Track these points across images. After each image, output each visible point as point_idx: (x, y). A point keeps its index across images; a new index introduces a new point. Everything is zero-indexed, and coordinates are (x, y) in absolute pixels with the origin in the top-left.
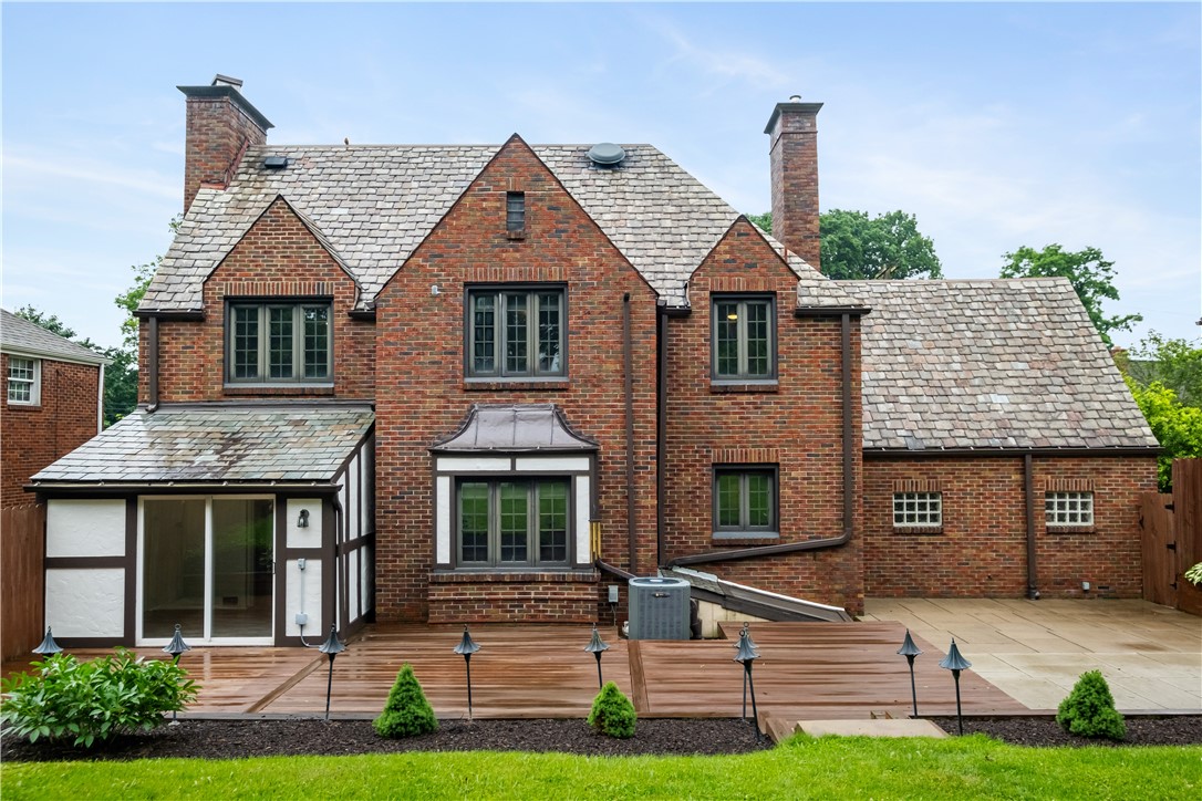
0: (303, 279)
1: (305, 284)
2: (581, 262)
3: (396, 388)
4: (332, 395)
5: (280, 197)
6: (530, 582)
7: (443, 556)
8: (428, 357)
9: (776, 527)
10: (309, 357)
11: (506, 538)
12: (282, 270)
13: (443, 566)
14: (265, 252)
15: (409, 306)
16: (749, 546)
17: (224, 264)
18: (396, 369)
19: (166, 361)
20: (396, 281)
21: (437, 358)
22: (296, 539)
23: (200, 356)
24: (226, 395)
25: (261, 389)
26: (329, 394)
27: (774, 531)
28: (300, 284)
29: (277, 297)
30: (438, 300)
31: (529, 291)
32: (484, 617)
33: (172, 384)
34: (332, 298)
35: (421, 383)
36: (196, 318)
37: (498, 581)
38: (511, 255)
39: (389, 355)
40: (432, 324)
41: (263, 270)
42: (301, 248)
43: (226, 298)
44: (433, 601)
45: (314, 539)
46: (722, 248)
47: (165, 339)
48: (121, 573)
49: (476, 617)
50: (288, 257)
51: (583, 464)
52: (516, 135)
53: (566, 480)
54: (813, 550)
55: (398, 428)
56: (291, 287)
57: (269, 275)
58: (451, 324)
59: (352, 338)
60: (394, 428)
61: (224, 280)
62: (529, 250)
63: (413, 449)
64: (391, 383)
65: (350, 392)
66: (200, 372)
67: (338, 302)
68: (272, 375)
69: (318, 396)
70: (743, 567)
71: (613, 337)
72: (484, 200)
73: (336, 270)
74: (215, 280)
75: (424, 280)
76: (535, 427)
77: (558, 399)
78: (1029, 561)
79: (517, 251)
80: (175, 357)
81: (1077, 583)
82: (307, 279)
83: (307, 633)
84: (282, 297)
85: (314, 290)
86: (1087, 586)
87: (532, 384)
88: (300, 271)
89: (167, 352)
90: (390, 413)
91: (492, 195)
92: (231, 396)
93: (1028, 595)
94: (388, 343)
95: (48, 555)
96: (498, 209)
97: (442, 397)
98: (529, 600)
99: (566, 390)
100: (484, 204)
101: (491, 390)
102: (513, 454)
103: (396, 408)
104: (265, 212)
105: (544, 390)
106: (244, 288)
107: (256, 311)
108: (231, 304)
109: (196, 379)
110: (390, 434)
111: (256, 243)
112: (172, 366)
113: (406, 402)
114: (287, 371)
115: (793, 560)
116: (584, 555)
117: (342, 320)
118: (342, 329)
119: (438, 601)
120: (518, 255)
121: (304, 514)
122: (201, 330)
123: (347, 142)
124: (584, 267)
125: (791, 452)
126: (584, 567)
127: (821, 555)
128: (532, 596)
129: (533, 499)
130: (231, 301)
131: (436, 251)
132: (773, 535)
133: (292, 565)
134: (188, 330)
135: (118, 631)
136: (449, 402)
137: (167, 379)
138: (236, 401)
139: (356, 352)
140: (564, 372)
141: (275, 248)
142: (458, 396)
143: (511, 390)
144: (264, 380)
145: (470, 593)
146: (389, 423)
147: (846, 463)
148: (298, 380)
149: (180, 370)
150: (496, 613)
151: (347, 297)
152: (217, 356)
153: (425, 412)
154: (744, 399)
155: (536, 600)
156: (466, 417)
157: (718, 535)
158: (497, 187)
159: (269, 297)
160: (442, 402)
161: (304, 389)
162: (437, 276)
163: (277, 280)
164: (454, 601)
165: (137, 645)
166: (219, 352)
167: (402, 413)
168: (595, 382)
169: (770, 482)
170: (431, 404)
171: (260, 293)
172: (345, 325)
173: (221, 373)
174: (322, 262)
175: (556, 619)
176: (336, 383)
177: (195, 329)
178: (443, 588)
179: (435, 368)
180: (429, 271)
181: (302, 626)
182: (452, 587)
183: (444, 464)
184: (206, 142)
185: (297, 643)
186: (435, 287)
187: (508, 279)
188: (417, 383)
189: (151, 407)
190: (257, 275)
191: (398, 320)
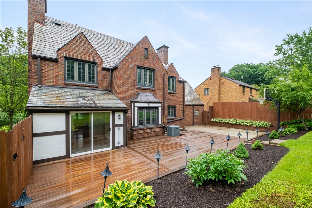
0: (89, 57)
1: (90, 58)
2: (157, 66)
3: (123, 87)
4: (97, 87)
5: (82, 33)
6: (152, 128)
7: (136, 125)
8: (129, 81)
9: (175, 116)
10: (90, 77)
11: (147, 120)
12: (83, 53)
13: (136, 127)
14: (78, 47)
15: (125, 68)
16: (172, 120)
17: (64, 47)
18: (123, 82)
19: (43, 72)
20: (122, 62)
21: (131, 81)
22: (117, 122)
23: (56, 72)
24: (66, 85)
25: (77, 84)
26: (96, 87)
27: (175, 117)
28: (88, 58)
29: (81, 60)
30: (131, 68)
31: (148, 69)
32: (144, 136)
33: (46, 79)
34: (97, 63)
35: (128, 86)
36: (55, 61)
37: (147, 129)
38: (145, 61)
39: (121, 79)
40: (131, 73)
41: (77, 52)
42: (88, 48)
43: (65, 57)
44: (134, 134)
45: (121, 122)
46: (170, 68)
47: (43, 65)
48: (64, 136)
49: (143, 137)
50: (85, 50)
51: (159, 105)
52: (146, 36)
53: (157, 108)
54: (179, 120)
55: (123, 96)
56: (86, 58)
57: (79, 53)
58: (134, 74)
59: (102, 74)
60: (122, 96)
61: (64, 51)
62: (149, 61)
63: (126, 101)
64: (121, 86)
65: (102, 87)
66: (57, 77)
67: (99, 64)
68: (79, 81)
69: (93, 87)
70: (171, 123)
71: (162, 81)
72: (140, 48)
73: (98, 56)
74: (61, 51)
75: (129, 63)
76: (150, 97)
77: (153, 92)
78: (193, 120)
79: (146, 61)
80: (47, 71)
81: (197, 123)
82: (90, 57)
83: (120, 145)
84: (83, 60)
85: (92, 60)
86: (198, 123)
87: (149, 89)
88: (88, 54)
89: (44, 70)
90: (121, 92)
91: (142, 47)
92: (67, 85)
93: (193, 125)
94: (121, 76)
95: (33, 133)
96: (143, 51)
97: (132, 90)
98: (152, 132)
99: (154, 90)
100: (140, 49)
101: (142, 89)
102: (149, 103)
103: (123, 91)
104: (78, 35)
105: (151, 90)
106: (71, 55)
107: (74, 62)
108: (66, 59)
109: (55, 79)
110: (121, 97)
111: (75, 43)
112: (46, 74)
113: (125, 90)
114: (83, 80)
115: (177, 122)
116: (160, 123)
117: (99, 69)
118: (100, 71)
119: (136, 134)
120: (147, 62)
121: (120, 116)
122: (57, 65)
123: (76, 25)
124: (157, 67)
125: (177, 104)
126: (160, 125)
127: (180, 120)
128: (152, 131)
129: (151, 111)
130: (66, 58)
131: (131, 57)
132: (175, 118)
133: (116, 129)
134: (52, 64)
135: (64, 154)
136: (134, 91)
137: (44, 78)
138: (69, 86)
139: (103, 77)
140: (154, 87)
141: (81, 46)
142: (135, 90)
143: (145, 90)
144: (76, 81)
145: (142, 132)
146: (121, 95)
147: (183, 106)
148: (87, 83)
149: (49, 76)
150: (146, 135)
151: (101, 64)
152: (62, 73)
153: (129, 93)
154: (172, 95)
155: (153, 132)
156: (137, 95)
157: (168, 118)
158: (143, 46)
159: (79, 59)
160: (132, 91)
161: (90, 85)
162: (131, 62)
163: (81, 55)
164: (139, 134)
165: (70, 157)
166: (63, 72)
167: (124, 93)
168: (159, 89)
169: (174, 109)
170: (130, 91)
171: (76, 58)
172: (100, 70)
173: (64, 78)
174: (94, 53)
175: (156, 135)
176: (98, 85)
177: (54, 64)
178: (137, 131)
179: (131, 83)
180: (129, 61)
181: (119, 143)
182: (138, 131)
183: (137, 104)
184: (36, 9)
185: (118, 148)
186: (131, 65)
187: (145, 66)
188: (127, 86)
189: (40, 86)
190: (75, 52)
191: (123, 71)
